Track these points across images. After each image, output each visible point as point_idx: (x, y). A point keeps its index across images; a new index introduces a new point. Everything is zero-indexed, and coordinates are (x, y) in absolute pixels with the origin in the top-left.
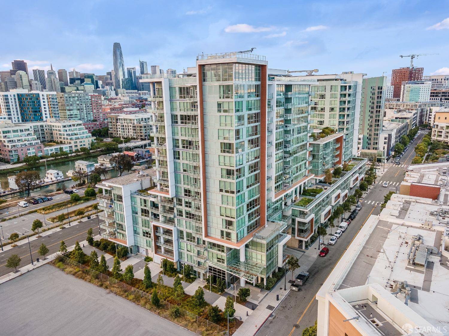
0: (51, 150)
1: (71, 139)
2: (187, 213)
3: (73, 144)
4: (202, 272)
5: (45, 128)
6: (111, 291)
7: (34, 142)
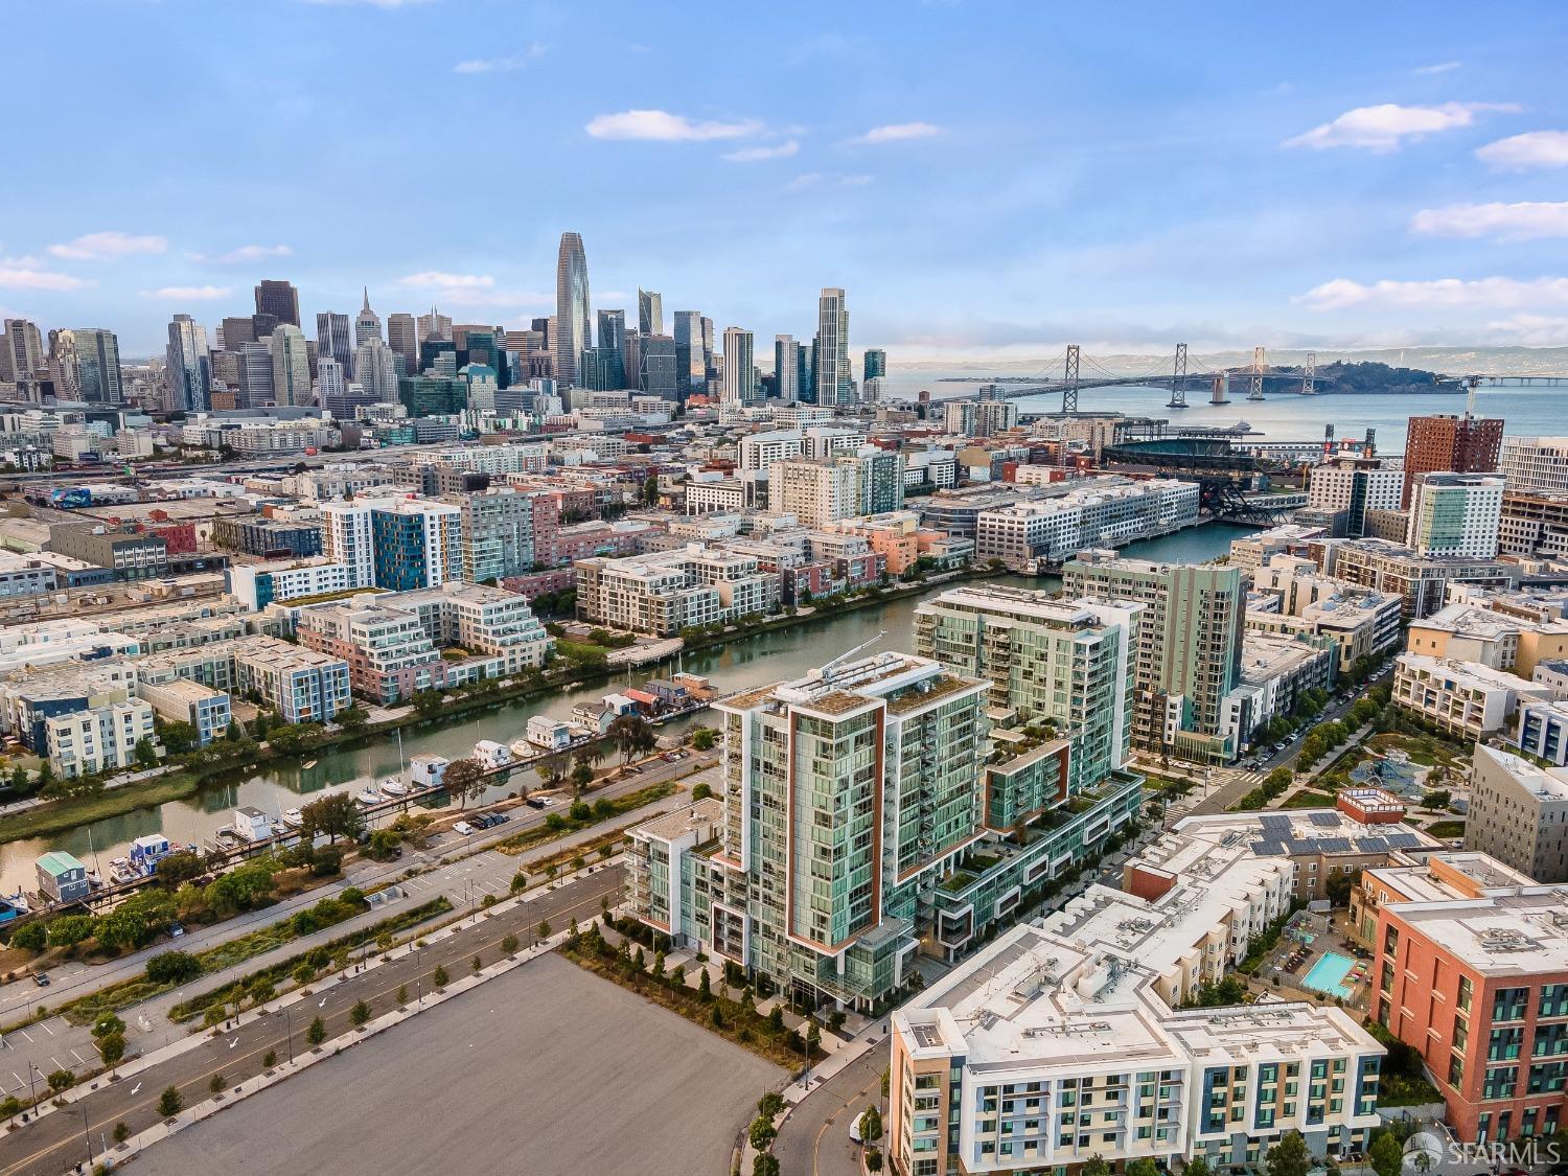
0: (462, 673)
1: (503, 644)
2: (765, 897)
3: (506, 658)
4: (783, 984)
5: (442, 610)
6: (654, 1001)
7: (427, 655)
